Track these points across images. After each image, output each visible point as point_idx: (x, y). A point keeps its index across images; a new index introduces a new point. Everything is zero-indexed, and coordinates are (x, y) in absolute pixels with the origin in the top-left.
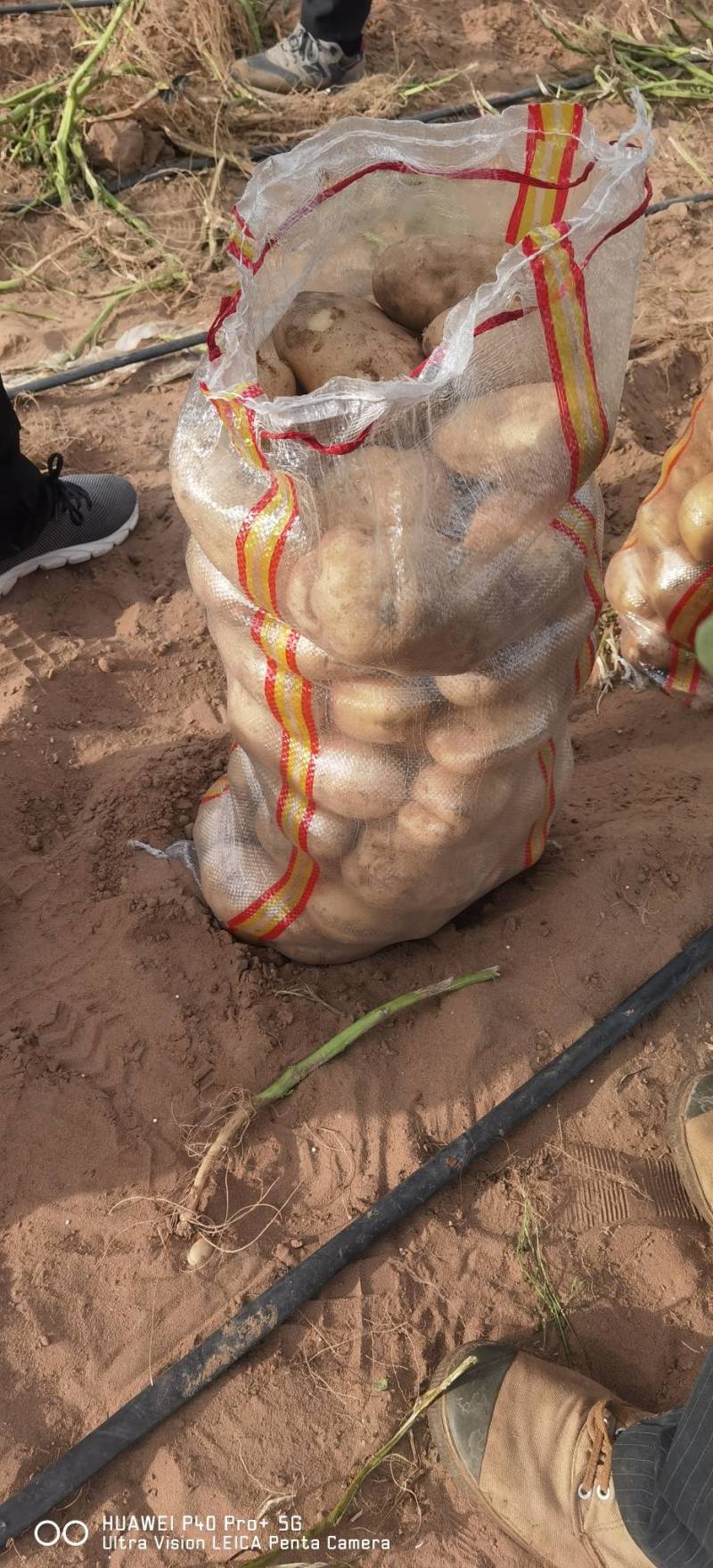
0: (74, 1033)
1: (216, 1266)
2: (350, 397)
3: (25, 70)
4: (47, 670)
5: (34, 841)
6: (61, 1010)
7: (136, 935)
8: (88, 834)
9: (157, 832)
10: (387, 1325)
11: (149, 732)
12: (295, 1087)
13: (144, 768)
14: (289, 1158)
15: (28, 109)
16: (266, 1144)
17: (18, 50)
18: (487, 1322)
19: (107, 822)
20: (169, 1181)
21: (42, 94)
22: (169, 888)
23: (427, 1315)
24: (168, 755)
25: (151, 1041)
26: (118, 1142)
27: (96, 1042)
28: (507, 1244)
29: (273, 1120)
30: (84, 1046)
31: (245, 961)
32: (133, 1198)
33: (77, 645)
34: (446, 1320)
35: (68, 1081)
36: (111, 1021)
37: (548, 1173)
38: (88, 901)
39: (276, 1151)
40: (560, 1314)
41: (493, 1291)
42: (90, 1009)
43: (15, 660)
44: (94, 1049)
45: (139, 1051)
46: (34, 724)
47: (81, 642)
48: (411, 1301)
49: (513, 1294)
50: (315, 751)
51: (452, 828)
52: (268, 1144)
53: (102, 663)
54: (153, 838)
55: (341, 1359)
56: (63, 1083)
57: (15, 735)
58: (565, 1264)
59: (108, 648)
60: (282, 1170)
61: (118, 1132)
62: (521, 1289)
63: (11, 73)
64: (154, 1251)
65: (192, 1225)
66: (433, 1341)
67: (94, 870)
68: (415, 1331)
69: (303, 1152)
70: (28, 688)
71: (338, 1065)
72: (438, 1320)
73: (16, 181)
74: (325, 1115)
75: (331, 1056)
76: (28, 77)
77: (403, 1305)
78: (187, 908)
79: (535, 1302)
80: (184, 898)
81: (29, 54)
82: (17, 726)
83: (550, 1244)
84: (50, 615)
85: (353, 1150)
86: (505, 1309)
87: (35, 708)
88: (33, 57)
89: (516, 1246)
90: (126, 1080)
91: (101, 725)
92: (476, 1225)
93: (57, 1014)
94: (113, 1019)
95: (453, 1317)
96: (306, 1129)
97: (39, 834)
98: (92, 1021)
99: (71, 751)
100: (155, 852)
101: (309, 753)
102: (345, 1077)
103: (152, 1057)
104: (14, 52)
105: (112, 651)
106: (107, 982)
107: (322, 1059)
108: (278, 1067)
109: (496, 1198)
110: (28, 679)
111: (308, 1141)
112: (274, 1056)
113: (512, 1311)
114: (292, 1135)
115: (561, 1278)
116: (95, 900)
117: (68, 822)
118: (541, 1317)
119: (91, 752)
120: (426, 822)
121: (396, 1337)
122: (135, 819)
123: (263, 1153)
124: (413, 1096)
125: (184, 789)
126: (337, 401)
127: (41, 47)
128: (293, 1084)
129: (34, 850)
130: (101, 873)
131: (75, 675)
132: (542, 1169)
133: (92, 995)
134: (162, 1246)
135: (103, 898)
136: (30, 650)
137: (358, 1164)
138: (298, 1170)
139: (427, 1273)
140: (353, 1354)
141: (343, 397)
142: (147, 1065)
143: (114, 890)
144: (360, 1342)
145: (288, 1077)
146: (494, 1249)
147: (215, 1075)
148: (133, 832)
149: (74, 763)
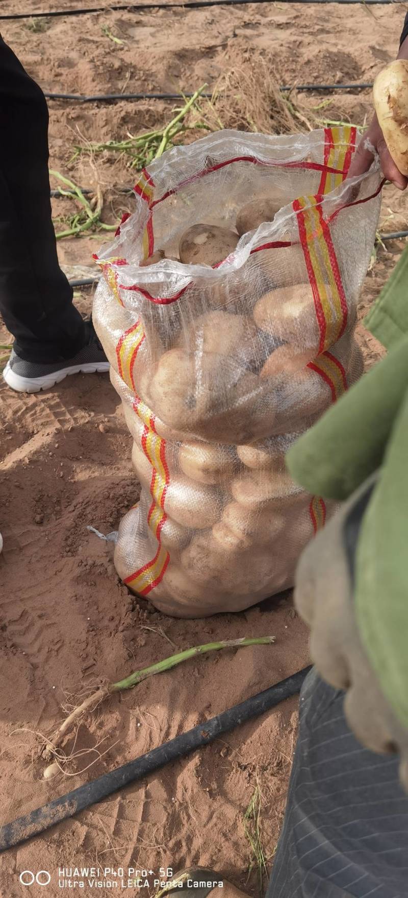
0: (28, 628)
1: (59, 782)
2: (171, 272)
3: (151, 124)
4: (68, 426)
5: (38, 518)
6: (24, 614)
7: (78, 580)
8: (68, 519)
9: (105, 524)
10: (152, 844)
11: (119, 469)
12: (136, 684)
13: (107, 488)
14: (123, 727)
15: (146, 142)
16: (113, 715)
17: (149, 113)
18: (214, 858)
19: (79, 514)
20: (48, 725)
21: (155, 135)
22: (102, 556)
23: (178, 844)
24: (123, 482)
25: (67, 641)
26: (28, 695)
27: (38, 636)
28: (240, 812)
29: (120, 701)
30: (31, 636)
31: (131, 606)
32: (25, 729)
33: (90, 415)
34: (189, 850)
35: (15, 654)
36: (49, 626)
37: (278, 773)
38: (58, 556)
39: (118, 721)
40: (262, 865)
41: (223, 839)
42: (40, 617)
43: (53, 418)
44: (36, 640)
45: (58, 645)
46: (53, 454)
47: (92, 414)
48: (171, 833)
49: (236, 844)
50: (167, 483)
51: (242, 542)
52: (114, 716)
53: (101, 427)
54: (101, 527)
55: (118, 858)
56: (11, 655)
57: (41, 458)
58: (273, 832)
59: (106, 419)
60: (118, 733)
61: (30, 689)
62: (241, 842)
63: (143, 125)
64: (26, 763)
65: (52, 753)
66: (177, 862)
67: (66, 540)
68: (168, 852)
69: (132, 725)
70: (56, 434)
71: (165, 676)
72: (184, 849)
73: (132, 177)
74: (151, 705)
75: (161, 670)
76: (152, 128)
77: (165, 834)
78: (108, 570)
79: (248, 853)
80: (109, 564)
81: (154, 116)
82: (43, 453)
83: (268, 818)
84: (80, 397)
85: (161, 730)
86: (228, 853)
87: (57, 445)
88: (156, 118)
89: (245, 814)
90: (47, 660)
91: (93, 461)
92: (223, 793)
93: (21, 616)
94: (50, 624)
95: (194, 849)
96: (137, 711)
97: (42, 515)
98: (39, 624)
99: (71, 472)
100: (100, 535)
101: (164, 483)
102: (167, 684)
103: (65, 651)
104: (147, 114)
105: (109, 421)
106: (53, 603)
107: (156, 671)
108: (130, 670)
109: (241, 781)
110: (56, 429)
111: (137, 719)
112: (130, 663)
113: (232, 855)
114: (129, 713)
115: (269, 842)
116: (63, 557)
117: (61, 511)
118: (250, 863)
119: (82, 475)
120: (226, 535)
121: (155, 853)
122: (95, 515)
123: (110, 720)
124: (205, 705)
125: (126, 503)
126: (164, 273)
127: (161, 113)
128: (136, 682)
129: (37, 523)
130: (69, 542)
131: (84, 431)
132: (275, 769)
133: (43, 609)
134: (31, 762)
135: (67, 556)
136: (63, 414)
137: (162, 738)
138: (126, 735)
139: (186, 818)
140: (127, 857)
141: (168, 271)
142: (61, 654)
143: (73, 552)
144: (132, 850)
145: (133, 677)
146: (230, 812)
147: (95, 668)
148: (92, 522)
149: (71, 479)
